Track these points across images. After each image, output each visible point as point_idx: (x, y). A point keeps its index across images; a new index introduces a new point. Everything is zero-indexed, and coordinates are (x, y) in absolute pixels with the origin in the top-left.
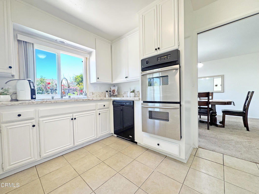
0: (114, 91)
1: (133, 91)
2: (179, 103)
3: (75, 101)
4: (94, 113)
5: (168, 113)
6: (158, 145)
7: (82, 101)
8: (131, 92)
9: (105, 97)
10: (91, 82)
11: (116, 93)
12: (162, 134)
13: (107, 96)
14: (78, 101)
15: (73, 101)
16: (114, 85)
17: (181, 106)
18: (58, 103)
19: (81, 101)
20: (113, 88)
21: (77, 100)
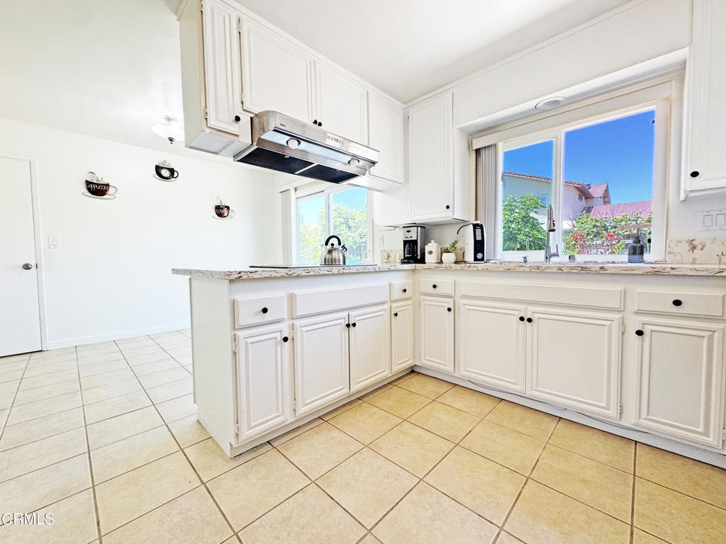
3: (533, 270)
4: (608, 323)
7: (555, 270)
14: (542, 272)
15: (528, 270)
18: (491, 271)
19: (551, 271)
21: (538, 268)
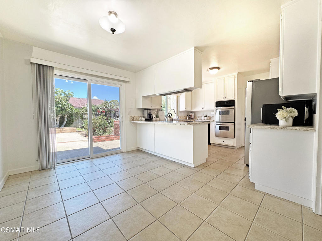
0: (191, 115)
1: (206, 116)
2: (234, 122)
5: (229, 127)
6: (224, 142)
8: (205, 117)
9: (186, 119)
10: (180, 110)
11: (193, 117)
12: (225, 137)
13: (187, 118)
16: (191, 112)
17: (235, 124)
20: (191, 114)
